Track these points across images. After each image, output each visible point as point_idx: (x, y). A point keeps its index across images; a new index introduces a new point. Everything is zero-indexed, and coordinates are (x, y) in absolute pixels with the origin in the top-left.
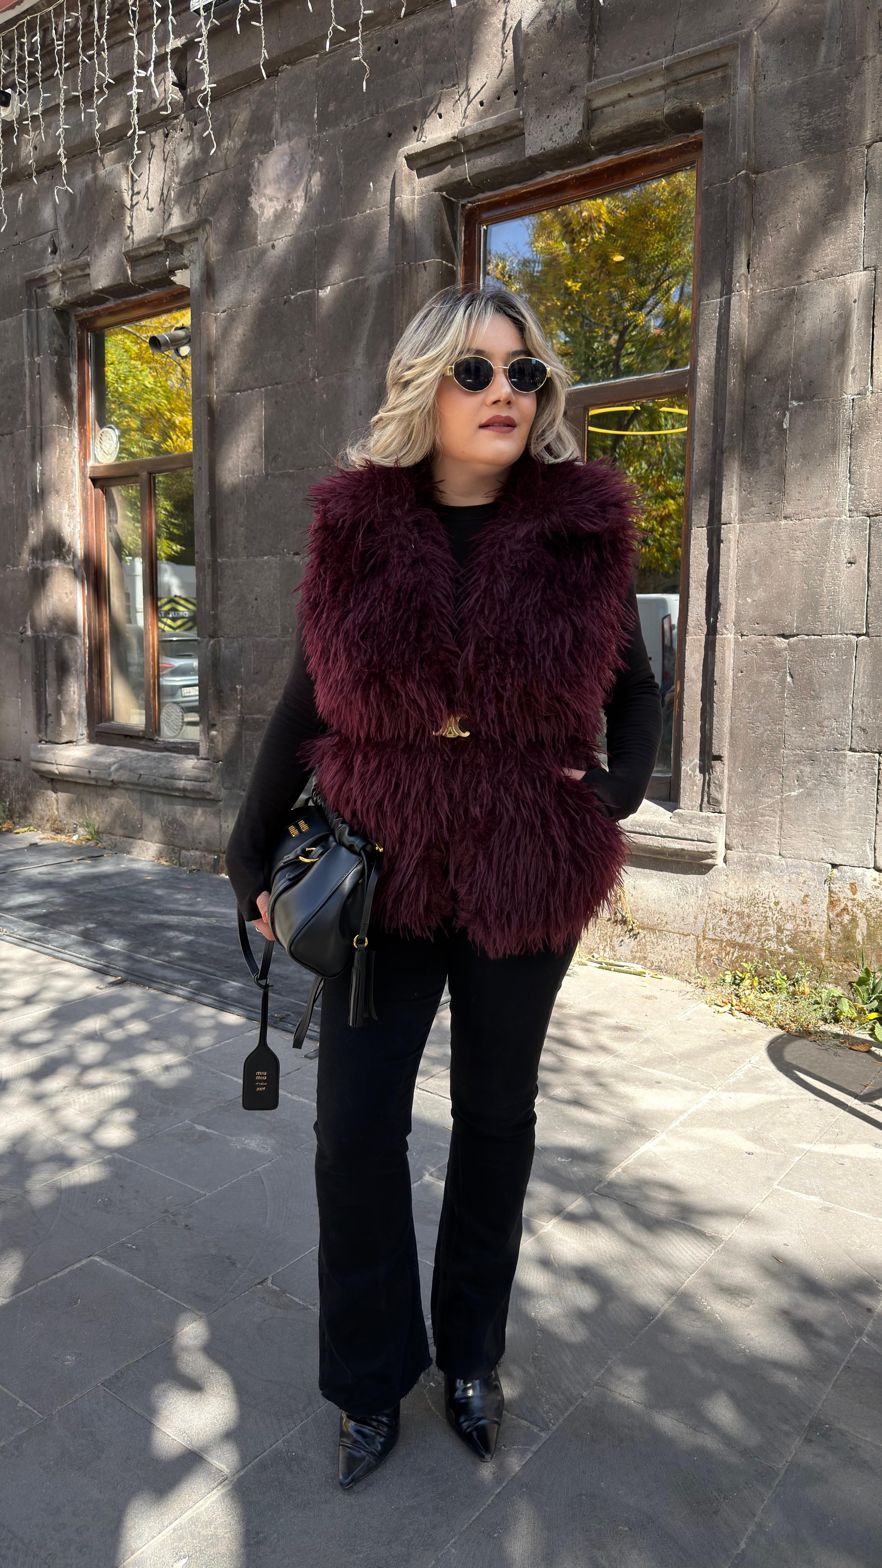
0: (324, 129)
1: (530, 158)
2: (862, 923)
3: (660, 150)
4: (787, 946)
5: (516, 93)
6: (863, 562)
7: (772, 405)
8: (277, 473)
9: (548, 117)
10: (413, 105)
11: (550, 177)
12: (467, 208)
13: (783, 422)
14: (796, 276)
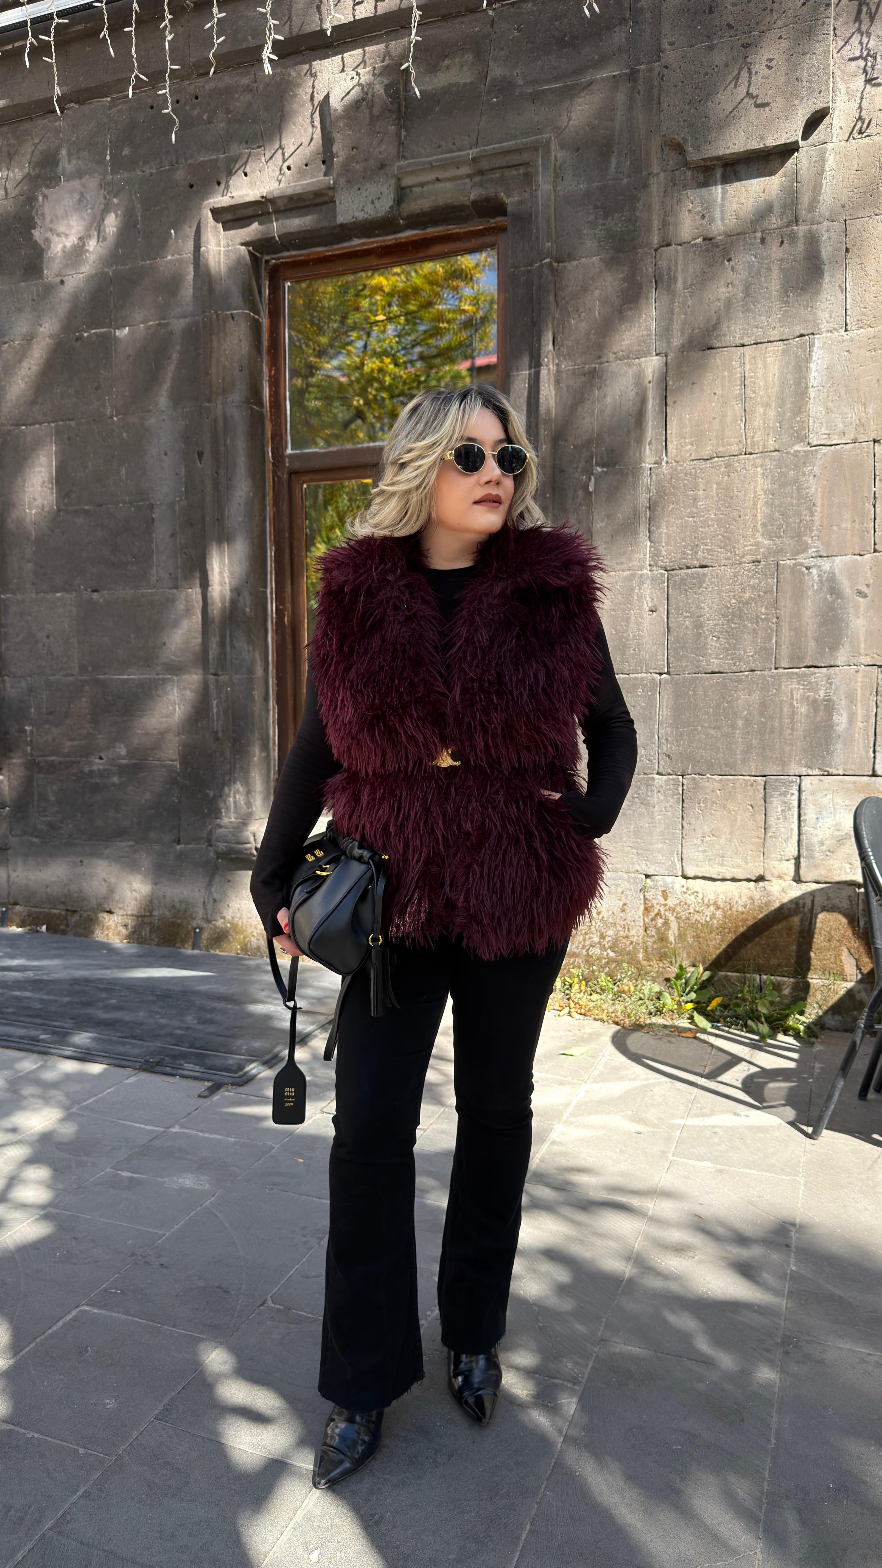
0: (118, 172)
1: (342, 226)
2: (674, 925)
3: (462, 230)
4: (609, 951)
5: (324, 162)
6: (663, 610)
7: (579, 470)
8: (71, 509)
9: (359, 189)
10: (216, 160)
11: (356, 243)
12: (271, 263)
13: (588, 485)
14: (597, 355)
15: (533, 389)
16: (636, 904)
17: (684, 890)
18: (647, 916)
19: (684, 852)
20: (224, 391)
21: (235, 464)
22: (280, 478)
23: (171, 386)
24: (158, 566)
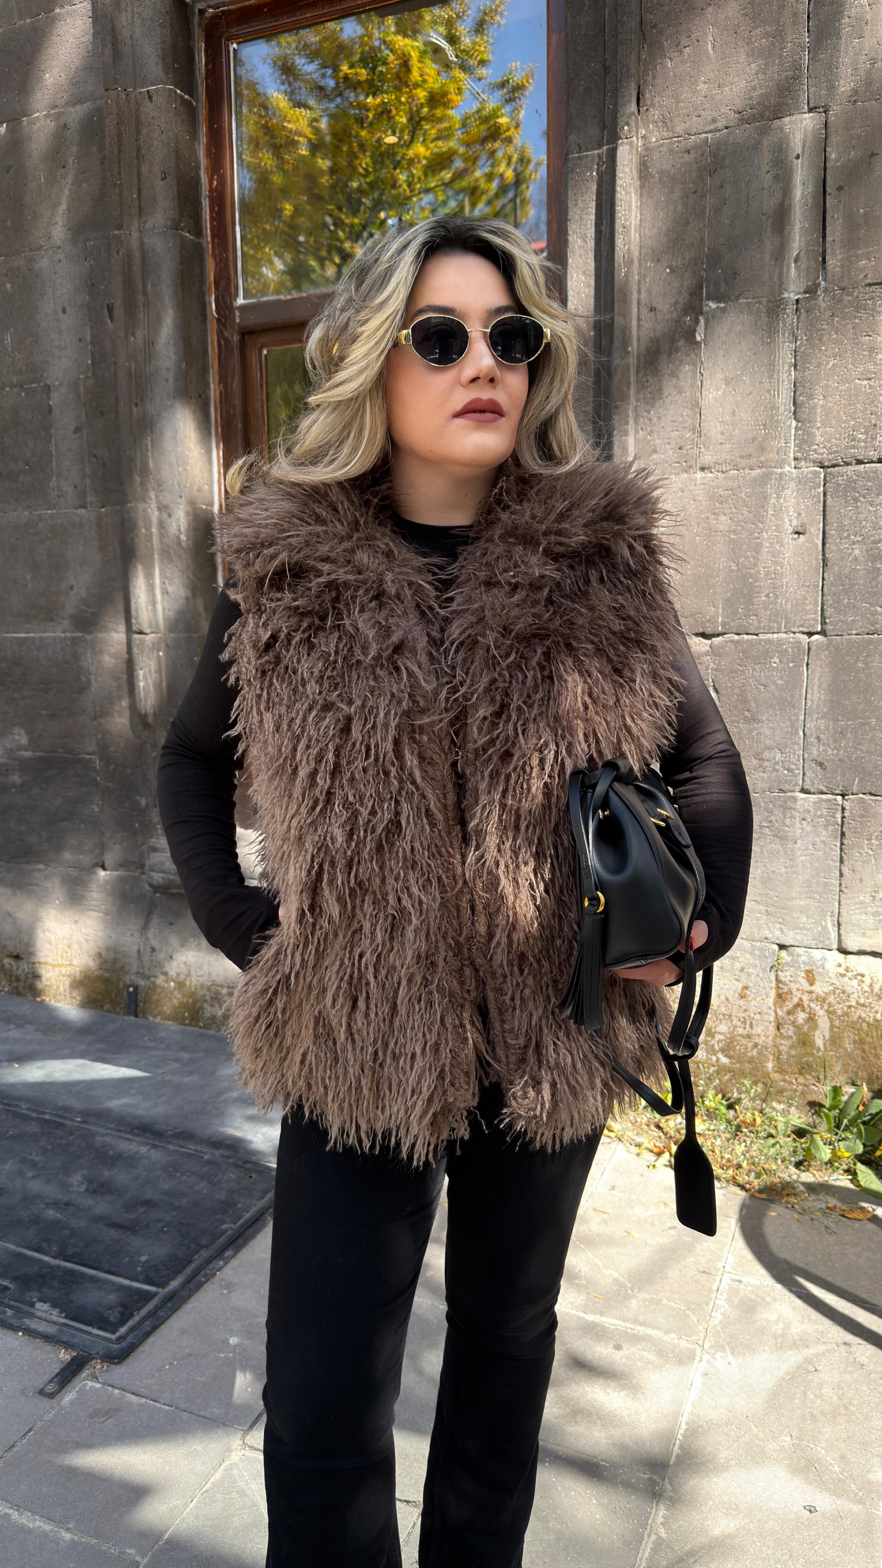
2: (824, 1023)
6: (815, 532)
7: (679, 307)
12: (207, 15)
13: (695, 331)
14: (710, 118)
15: (605, 178)
16: (764, 988)
17: (842, 970)
18: (781, 1007)
19: (844, 913)
20: (141, 212)
21: (159, 320)
22: (227, 340)
23: (68, 209)
24: (59, 475)
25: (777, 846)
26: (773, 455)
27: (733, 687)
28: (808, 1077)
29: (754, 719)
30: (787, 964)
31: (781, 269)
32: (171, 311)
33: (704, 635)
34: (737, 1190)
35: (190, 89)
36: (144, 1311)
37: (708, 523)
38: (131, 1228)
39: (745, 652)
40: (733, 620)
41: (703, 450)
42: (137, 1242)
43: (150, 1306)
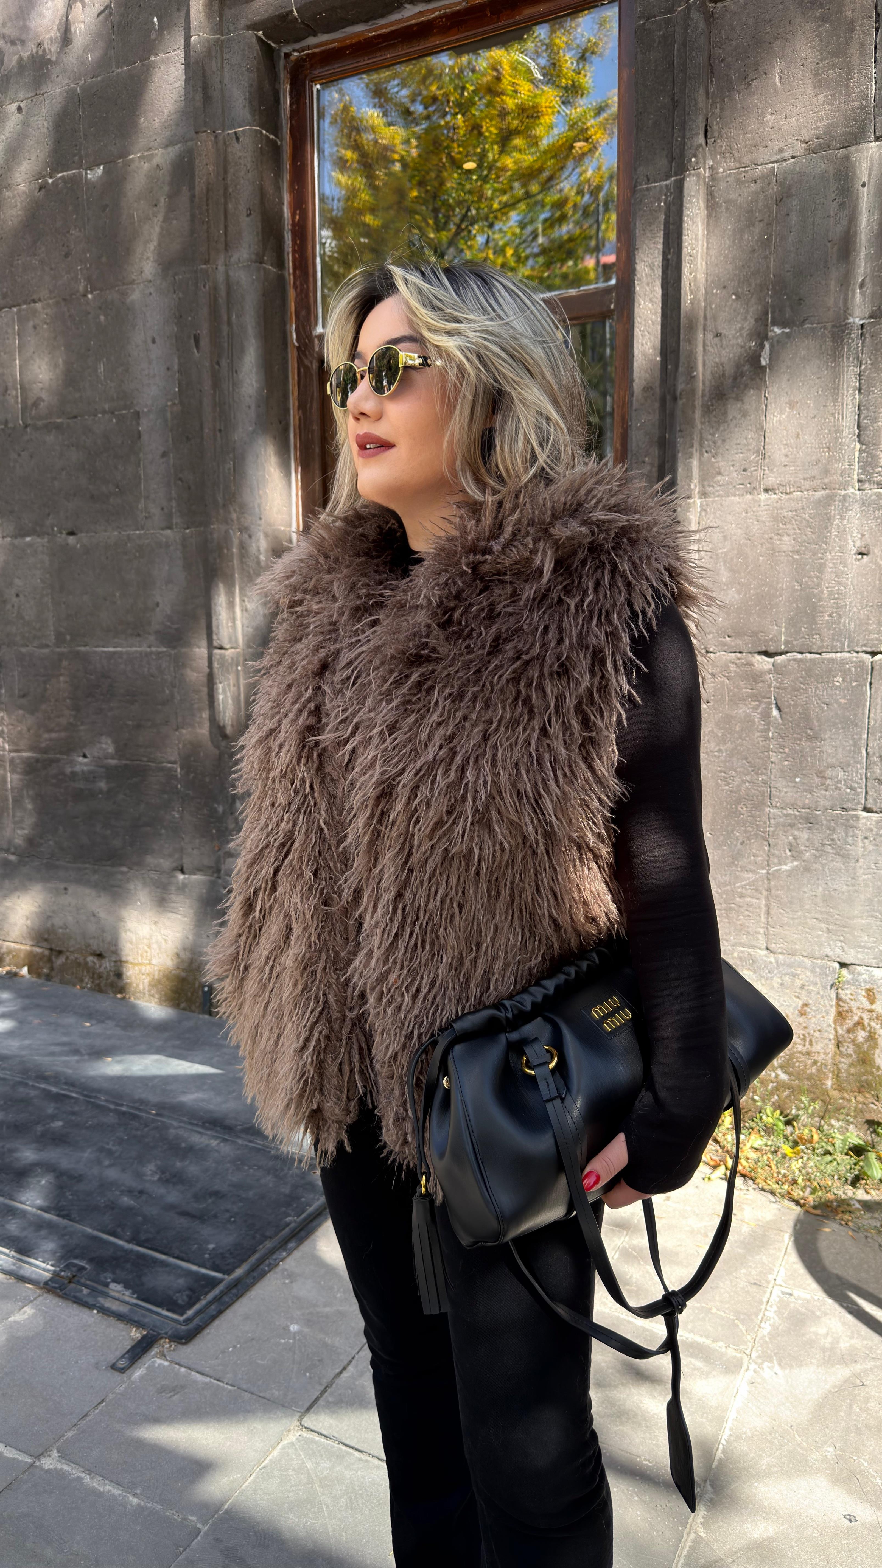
4: (779, 1072)
6: (879, 553)
7: (745, 333)
8: (40, 423)
11: (410, 13)
12: (292, 58)
13: (760, 356)
14: (776, 148)
15: (673, 208)
16: (825, 1006)
18: (841, 1025)
20: (227, 247)
21: (242, 350)
22: (307, 369)
23: (159, 245)
24: (147, 498)
25: (838, 864)
26: (837, 478)
27: (796, 706)
28: (867, 1095)
29: (816, 737)
30: (848, 982)
31: (846, 295)
32: (253, 341)
33: (767, 654)
34: (792, 1205)
35: (275, 129)
36: (210, 1296)
37: (772, 544)
38: (201, 1217)
39: (808, 671)
40: (796, 639)
41: (767, 472)
42: (206, 1231)
43: (216, 1291)
